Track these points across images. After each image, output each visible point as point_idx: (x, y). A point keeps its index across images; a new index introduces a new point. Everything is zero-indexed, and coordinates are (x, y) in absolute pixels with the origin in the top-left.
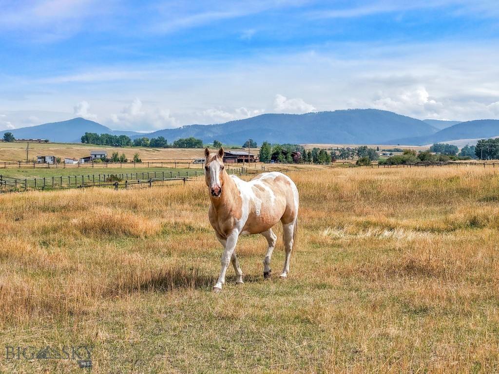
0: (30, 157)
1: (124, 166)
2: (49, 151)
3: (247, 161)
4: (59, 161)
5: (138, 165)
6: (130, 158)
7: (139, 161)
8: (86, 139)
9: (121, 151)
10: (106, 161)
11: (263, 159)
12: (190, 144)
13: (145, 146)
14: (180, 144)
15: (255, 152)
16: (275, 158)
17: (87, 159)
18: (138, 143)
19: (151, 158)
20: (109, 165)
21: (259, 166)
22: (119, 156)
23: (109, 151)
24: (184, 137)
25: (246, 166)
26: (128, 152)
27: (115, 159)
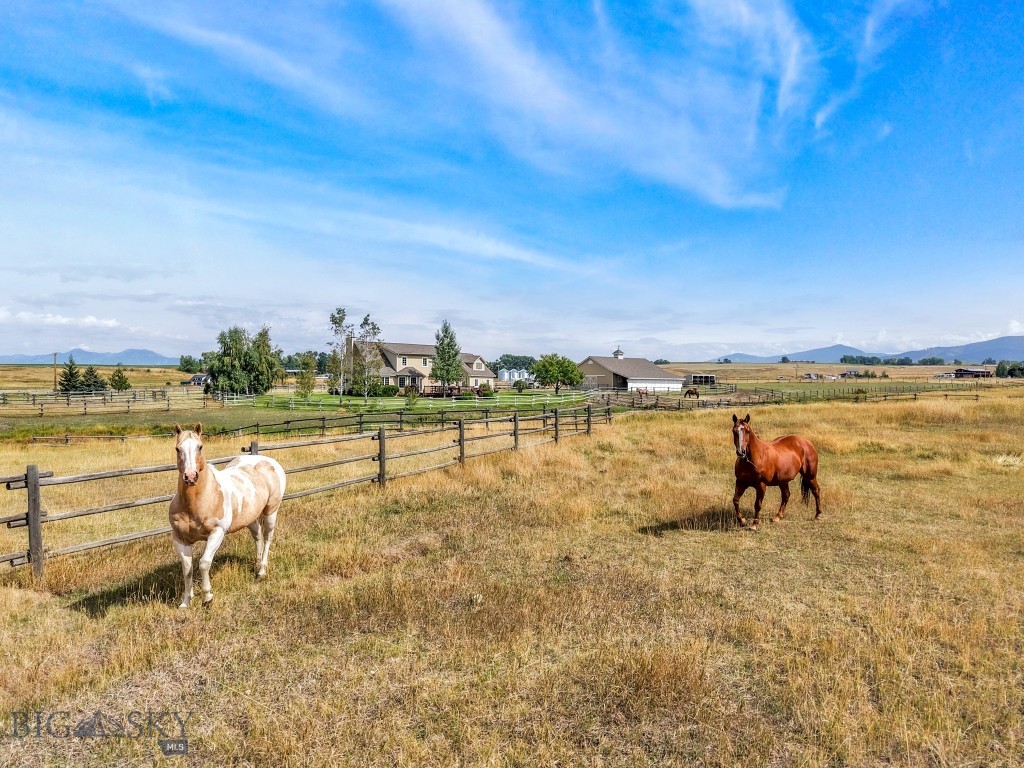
0: (799, 374)
1: (871, 380)
2: (813, 370)
3: (983, 376)
4: (821, 377)
5: (884, 380)
6: (879, 374)
7: (886, 376)
8: (844, 360)
9: (871, 369)
10: (858, 376)
11: (1000, 373)
12: (933, 362)
13: (893, 364)
14: (924, 363)
15: (992, 369)
16: (1012, 373)
17: (843, 375)
18: (887, 362)
19: (896, 374)
20: (859, 381)
21: (993, 381)
22: (870, 373)
23: (861, 369)
24: (927, 357)
25: (981, 381)
26: (878, 370)
27: (867, 375)
